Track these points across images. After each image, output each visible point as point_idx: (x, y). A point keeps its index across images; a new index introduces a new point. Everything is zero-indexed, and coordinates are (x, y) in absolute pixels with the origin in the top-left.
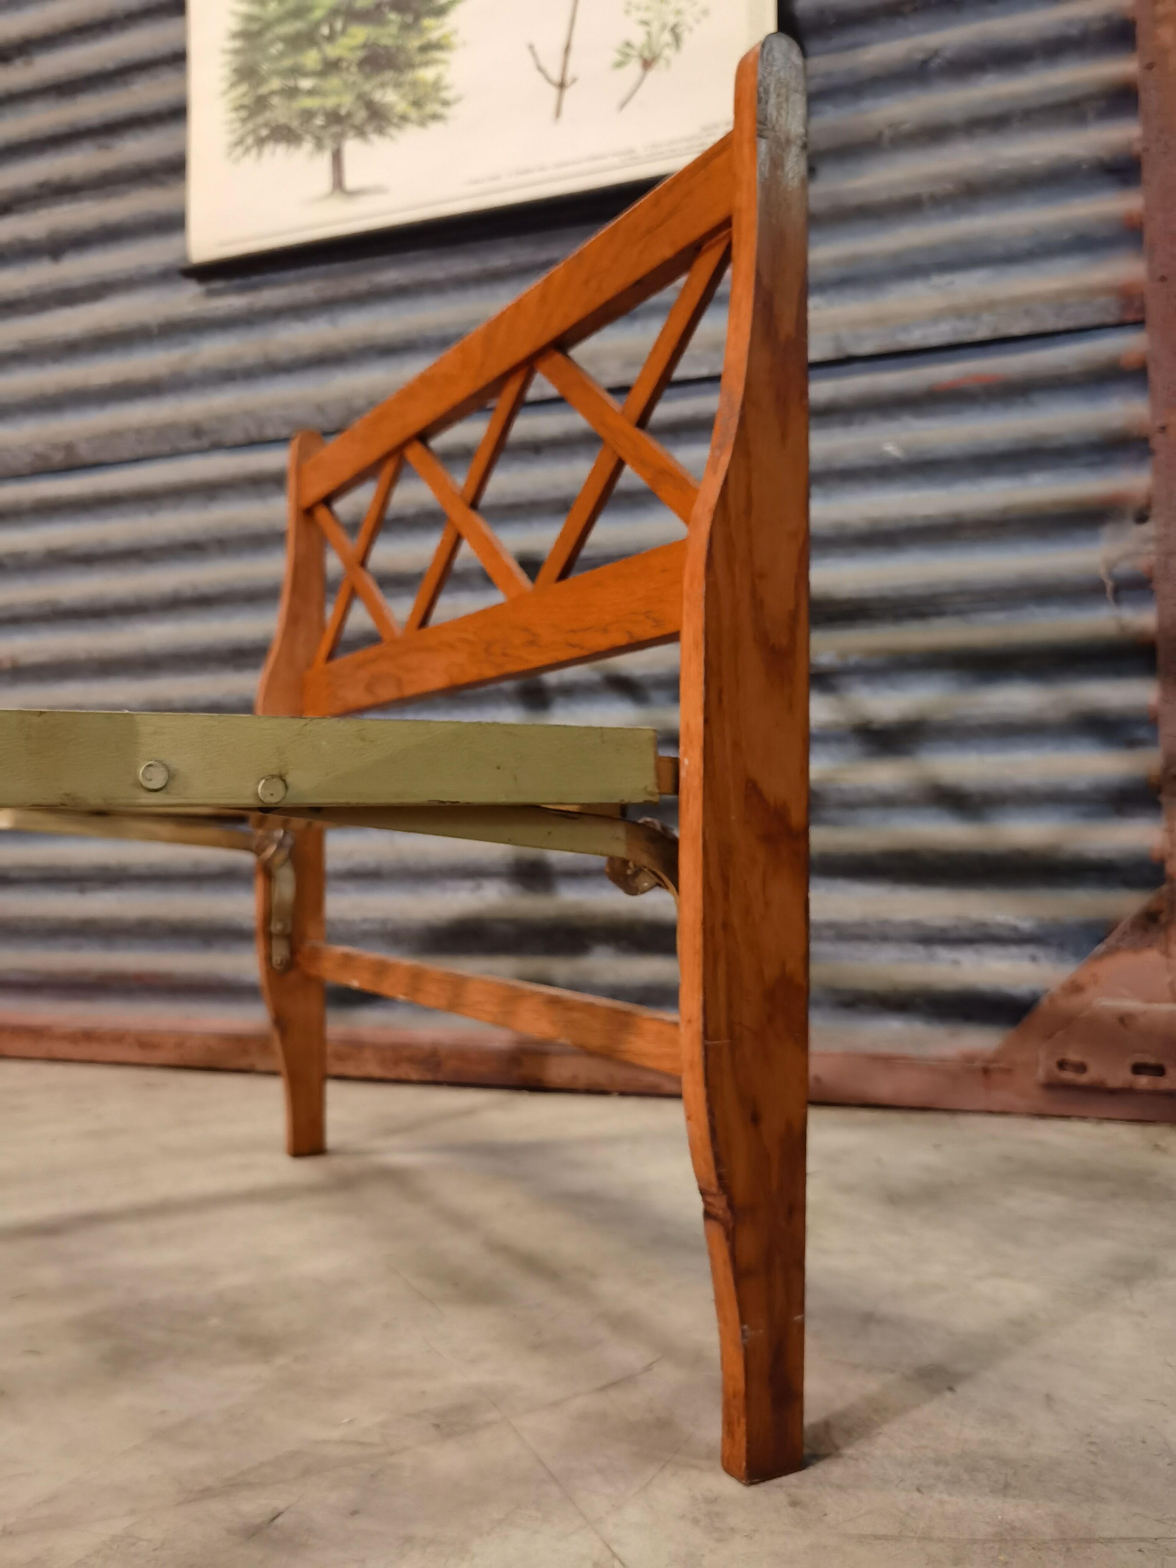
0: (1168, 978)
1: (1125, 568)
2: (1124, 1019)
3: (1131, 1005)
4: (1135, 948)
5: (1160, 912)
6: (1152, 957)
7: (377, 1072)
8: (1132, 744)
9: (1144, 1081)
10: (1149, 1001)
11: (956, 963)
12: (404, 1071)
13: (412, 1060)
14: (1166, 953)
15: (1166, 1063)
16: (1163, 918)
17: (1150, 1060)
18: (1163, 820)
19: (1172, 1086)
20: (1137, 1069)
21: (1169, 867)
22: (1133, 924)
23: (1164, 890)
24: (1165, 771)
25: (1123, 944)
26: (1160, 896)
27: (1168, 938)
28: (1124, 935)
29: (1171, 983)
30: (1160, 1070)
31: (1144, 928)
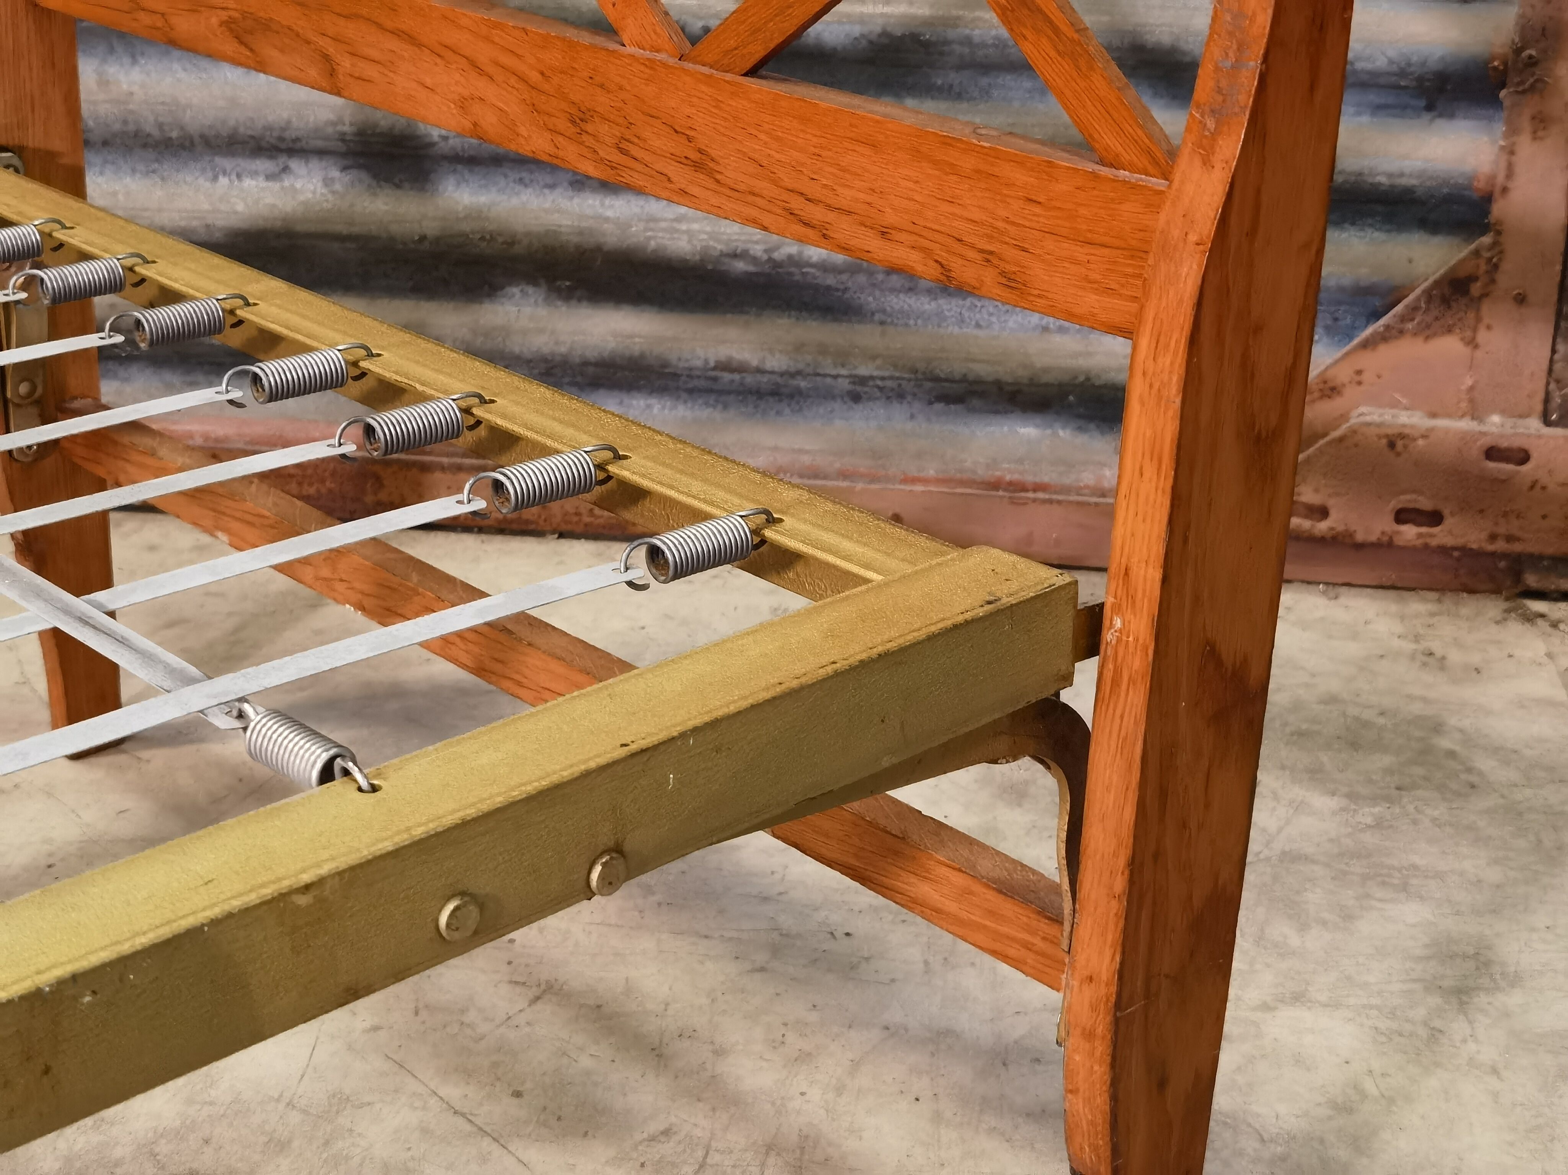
0: (1468, 381)
2: (1395, 442)
3: (1408, 419)
4: (1427, 332)
5: (1472, 279)
6: (1449, 347)
9: (1409, 533)
10: (1433, 415)
14: (1472, 343)
15: (1446, 510)
16: (1476, 289)
17: (1425, 503)
18: (1500, 128)
19: (1450, 541)
20: (1402, 516)
21: (1498, 209)
22: (1428, 294)
23: (1486, 240)
24: (1518, 51)
25: (1410, 326)
26: (1477, 253)
27: (1479, 319)
28: (1414, 309)
29: (1471, 389)
30: (1435, 518)
31: (1446, 302)
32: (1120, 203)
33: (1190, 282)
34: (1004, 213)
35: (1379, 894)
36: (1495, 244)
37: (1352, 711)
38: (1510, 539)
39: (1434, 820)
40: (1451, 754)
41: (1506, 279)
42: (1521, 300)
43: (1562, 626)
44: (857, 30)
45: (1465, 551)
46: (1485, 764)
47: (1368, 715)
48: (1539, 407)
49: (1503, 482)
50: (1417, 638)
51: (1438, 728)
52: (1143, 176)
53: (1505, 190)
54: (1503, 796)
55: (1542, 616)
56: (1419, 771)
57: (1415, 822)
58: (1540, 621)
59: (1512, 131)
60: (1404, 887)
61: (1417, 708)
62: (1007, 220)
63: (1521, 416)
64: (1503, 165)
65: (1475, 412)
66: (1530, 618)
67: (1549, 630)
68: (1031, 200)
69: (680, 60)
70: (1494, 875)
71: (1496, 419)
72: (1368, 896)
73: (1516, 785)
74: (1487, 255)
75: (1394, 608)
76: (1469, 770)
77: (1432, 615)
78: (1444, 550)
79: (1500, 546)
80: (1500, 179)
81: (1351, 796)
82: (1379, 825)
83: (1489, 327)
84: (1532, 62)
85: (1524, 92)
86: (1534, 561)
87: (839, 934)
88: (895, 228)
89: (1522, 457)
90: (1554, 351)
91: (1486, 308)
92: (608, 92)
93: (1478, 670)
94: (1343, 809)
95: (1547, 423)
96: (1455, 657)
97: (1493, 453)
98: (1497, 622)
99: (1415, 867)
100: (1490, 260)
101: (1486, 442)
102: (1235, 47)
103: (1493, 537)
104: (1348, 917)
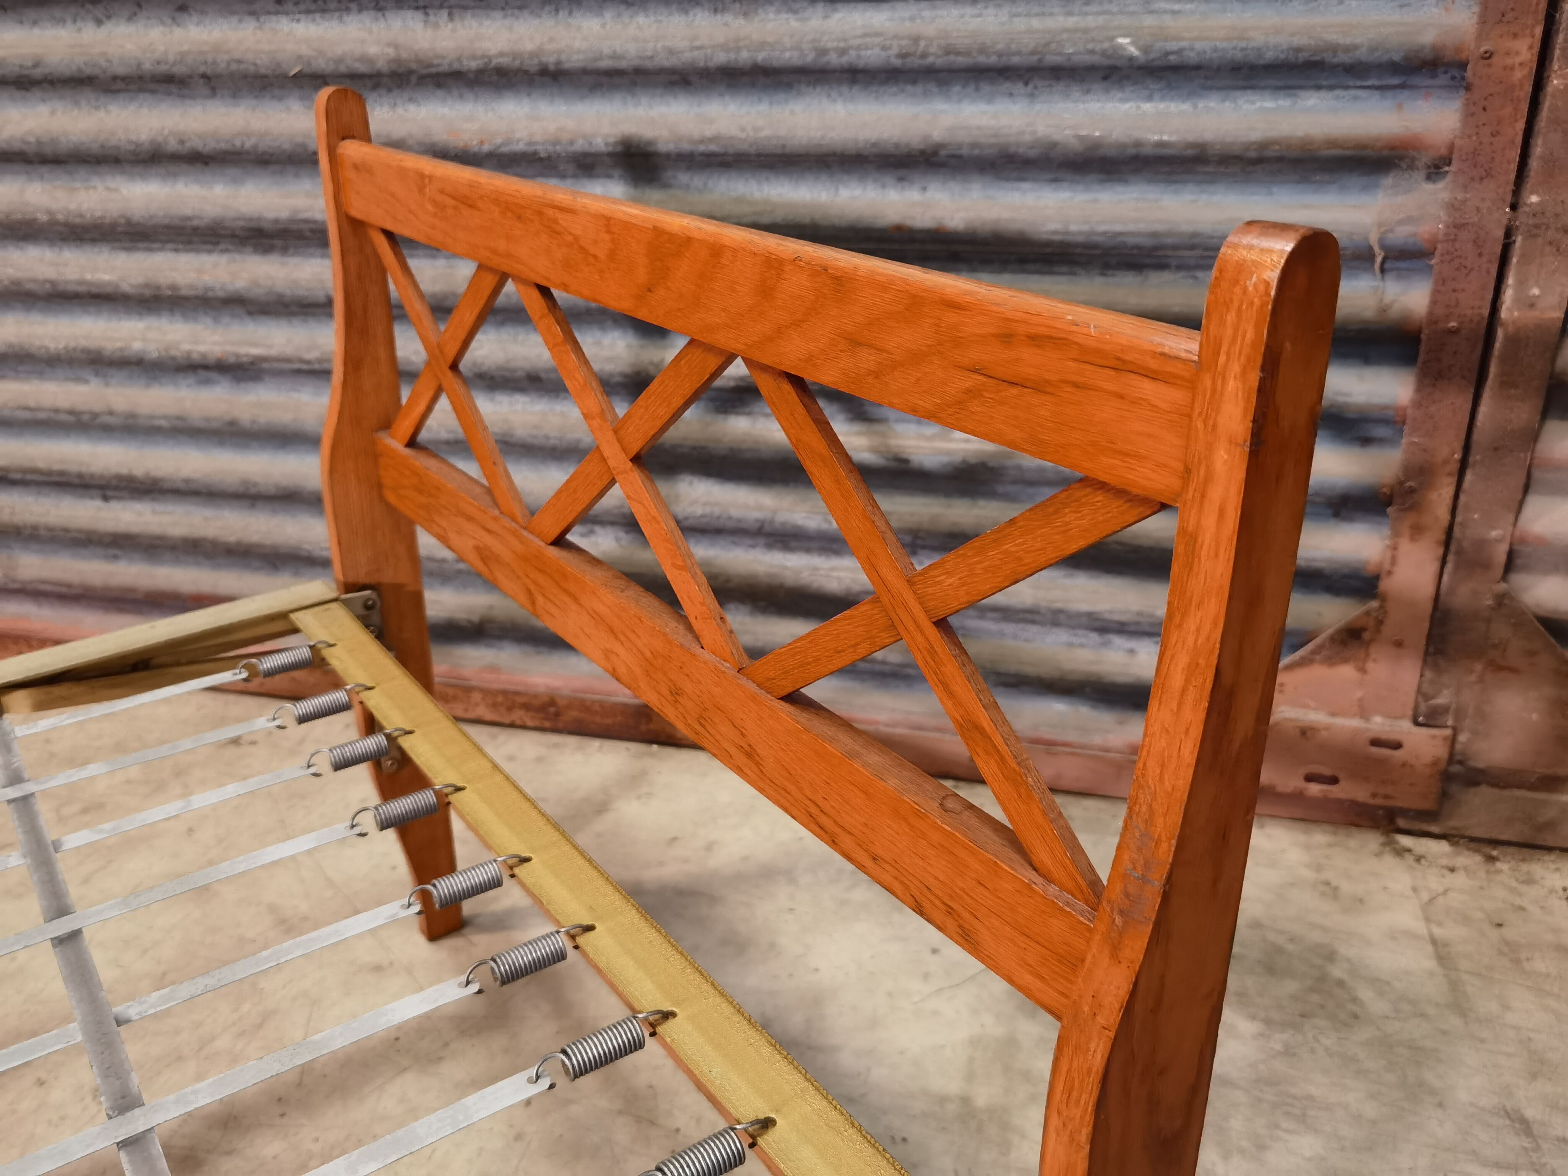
0: (1359, 694)
1: (1401, 235)
2: (1306, 732)
3: (1315, 717)
4: (1331, 661)
5: (1363, 629)
6: (1346, 672)
7: (489, 716)
8: (1366, 441)
9: (1314, 789)
10: (1333, 714)
11: (1132, 651)
12: (518, 716)
13: (526, 707)
14: (1363, 670)
15: (1341, 776)
16: (1366, 636)
17: (1326, 771)
18: (1386, 531)
19: (1343, 796)
20: (1309, 778)
21: (1385, 585)
22: (1332, 639)
23: (1374, 604)
24: (1401, 483)
25: (1318, 657)
26: (1368, 613)
27: (1367, 655)
28: (1321, 647)
29: (1360, 700)
30: (1333, 780)
31: (1344, 643)
32: (1050, 917)
33: (1099, 1056)
34: (961, 884)
35: (1284, 1125)
36: (1381, 607)
37: (1271, 936)
38: (1386, 797)
39: (1327, 1049)
40: (1341, 983)
41: (1387, 630)
42: (1399, 644)
43: (1423, 861)
44: (945, 459)
45: (1354, 803)
46: (1365, 994)
47: (1281, 940)
48: (1410, 713)
49: (1381, 762)
50: (1319, 868)
51: (1331, 956)
52: (1070, 896)
53: (1390, 573)
54: (1378, 1028)
55: (1409, 850)
56: (1315, 998)
57: (1313, 1051)
58: (1407, 855)
59: (1396, 534)
60: (1302, 1119)
61: (1316, 937)
62: (963, 890)
63: (1396, 718)
64: (1389, 554)
65: (1364, 713)
66: (1401, 852)
67: (1414, 864)
68: (980, 883)
69: (738, 672)
70: (1370, 1110)
71: (1378, 719)
72: (1277, 1127)
73: (1387, 1017)
74: (1374, 614)
75: (1302, 838)
76: (1355, 1000)
77: (1330, 845)
78: (1340, 802)
79: (1379, 801)
80: (1387, 566)
81: (1268, 1022)
82: (1288, 1052)
83: (1375, 661)
84: (1412, 491)
85: (1406, 509)
86: (1404, 812)
87: (898, 1139)
88: (882, 859)
89: (1397, 746)
90: (1422, 676)
91: (1374, 650)
92: (692, 682)
93: (1361, 901)
94: (1262, 1035)
95: (1417, 723)
96: (1346, 887)
97: (1376, 742)
98: (1376, 855)
99: (1311, 1098)
100: (1377, 618)
101: (1372, 735)
102: (1142, 862)
103: (1374, 795)
104: (1261, 1147)
